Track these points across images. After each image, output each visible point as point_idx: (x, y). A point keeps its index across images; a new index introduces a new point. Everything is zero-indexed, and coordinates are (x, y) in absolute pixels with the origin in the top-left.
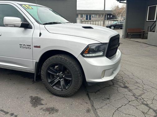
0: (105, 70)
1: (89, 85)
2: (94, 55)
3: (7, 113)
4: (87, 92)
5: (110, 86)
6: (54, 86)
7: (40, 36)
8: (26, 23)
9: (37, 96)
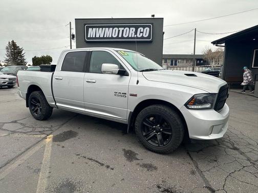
0: (213, 126)
1: (192, 142)
2: (200, 107)
3: (102, 165)
4: (188, 150)
5: (215, 145)
6: (149, 140)
7: (137, 84)
8: (122, 70)
9: (130, 149)
